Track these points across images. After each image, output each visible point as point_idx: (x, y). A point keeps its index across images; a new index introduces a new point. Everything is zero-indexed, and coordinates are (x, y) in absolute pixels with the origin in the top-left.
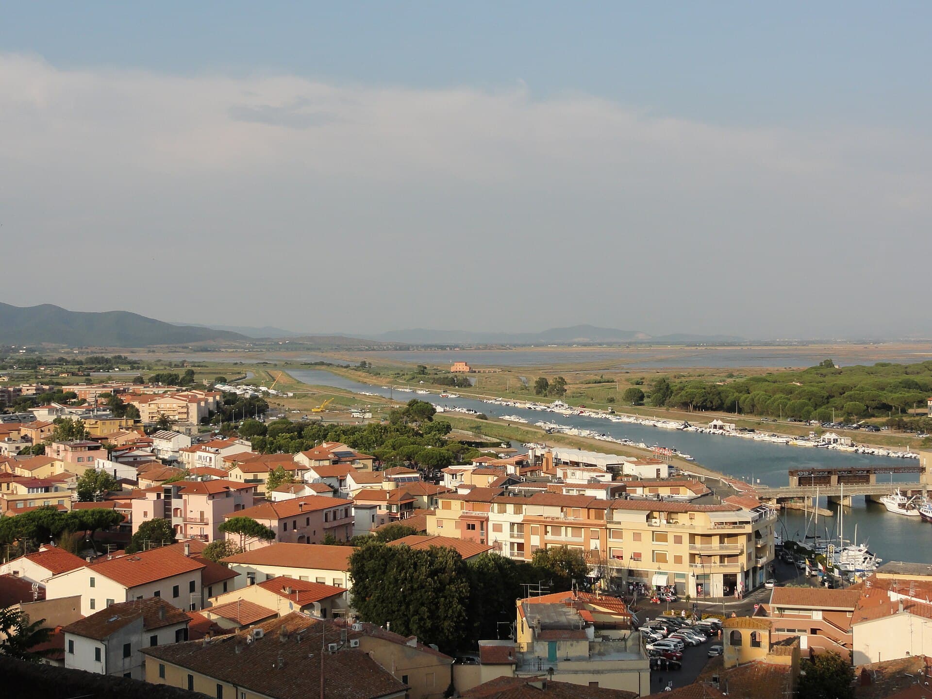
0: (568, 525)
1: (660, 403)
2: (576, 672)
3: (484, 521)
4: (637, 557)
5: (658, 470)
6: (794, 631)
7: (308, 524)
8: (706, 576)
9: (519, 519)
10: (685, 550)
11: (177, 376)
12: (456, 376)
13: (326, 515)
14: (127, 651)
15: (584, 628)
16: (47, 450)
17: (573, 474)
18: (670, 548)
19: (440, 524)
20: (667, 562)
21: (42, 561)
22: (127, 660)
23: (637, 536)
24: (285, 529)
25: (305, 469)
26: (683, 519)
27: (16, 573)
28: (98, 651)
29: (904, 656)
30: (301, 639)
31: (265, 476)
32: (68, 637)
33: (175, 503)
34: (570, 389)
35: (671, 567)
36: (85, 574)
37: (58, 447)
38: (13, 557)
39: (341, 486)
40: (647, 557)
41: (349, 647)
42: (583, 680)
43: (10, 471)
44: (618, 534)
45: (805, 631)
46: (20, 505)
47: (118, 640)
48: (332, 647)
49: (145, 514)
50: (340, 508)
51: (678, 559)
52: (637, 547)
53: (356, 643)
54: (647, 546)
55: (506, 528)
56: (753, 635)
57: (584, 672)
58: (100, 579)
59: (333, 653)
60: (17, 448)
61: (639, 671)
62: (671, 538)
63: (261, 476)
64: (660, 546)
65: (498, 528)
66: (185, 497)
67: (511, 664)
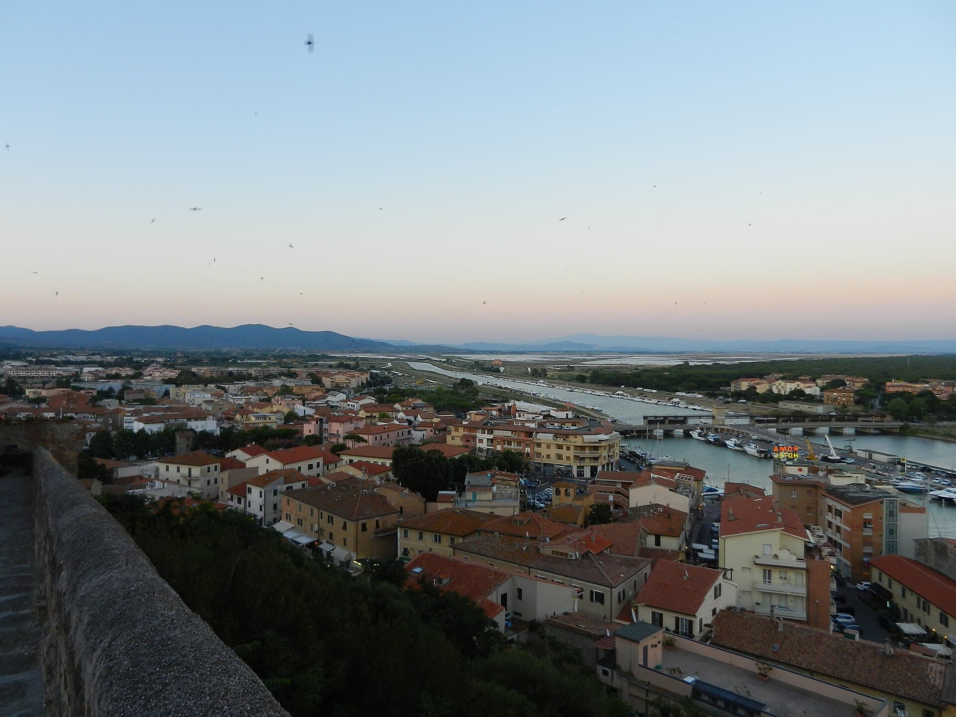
0: (515, 440)
1: (592, 382)
2: (483, 507)
3: (474, 438)
4: (548, 456)
5: (567, 414)
6: (607, 492)
7: (388, 437)
8: (583, 467)
9: (491, 437)
10: (571, 453)
11: (350, 365)
12: (493, 367)
13: (398, 433)
14: (275, 493)
15: (491, 486)
16: (273, 400)
17: (523, 415)
18: (564, 452)
19: (453, 438)
20: (563, 459)
21: (246, 451)
22: (275, 497)
23: (548, 446)
24: (376, 439)
25: (399, 411)
26: (572, 438)
27: (235, 456)
28: (261, 492)
29: (649, 504)
30: (352, 488)
31: (377, 415)
32: (248, 486)
33: (325, 426)
34: (549, 374)
35: (565, 462)
36: (264, 457)
37: (278, 398)
38: (233, 449)
39: (415, 420)
40: (553, 456)
41: (374, 491)
42: (487, 511)
43: (252, 410)
44: (539, 445)
45: (612, 492)
46: (251, 426)
47: (270, 487)
48: (365, 492)
49: (310, 431)
50: (405, 430)
51: (568, 458)
52: (548, 452)
53: (377, 490)
54: (553, 451)
55: (485, 441)
56: (566, 491)
57: (487, 507)
58: (271, 460)
59: (366, 494)
60: (260, 398)
61: (514, 507)
62: (565, 447)
63: (374, 414)
64: (560, 451)
65: (481, 441)
66: (330, 423)
67: (452, 502)
